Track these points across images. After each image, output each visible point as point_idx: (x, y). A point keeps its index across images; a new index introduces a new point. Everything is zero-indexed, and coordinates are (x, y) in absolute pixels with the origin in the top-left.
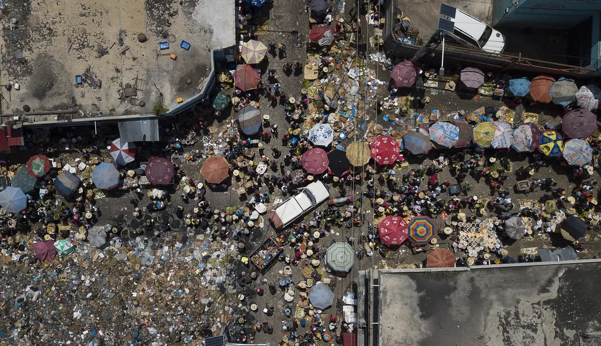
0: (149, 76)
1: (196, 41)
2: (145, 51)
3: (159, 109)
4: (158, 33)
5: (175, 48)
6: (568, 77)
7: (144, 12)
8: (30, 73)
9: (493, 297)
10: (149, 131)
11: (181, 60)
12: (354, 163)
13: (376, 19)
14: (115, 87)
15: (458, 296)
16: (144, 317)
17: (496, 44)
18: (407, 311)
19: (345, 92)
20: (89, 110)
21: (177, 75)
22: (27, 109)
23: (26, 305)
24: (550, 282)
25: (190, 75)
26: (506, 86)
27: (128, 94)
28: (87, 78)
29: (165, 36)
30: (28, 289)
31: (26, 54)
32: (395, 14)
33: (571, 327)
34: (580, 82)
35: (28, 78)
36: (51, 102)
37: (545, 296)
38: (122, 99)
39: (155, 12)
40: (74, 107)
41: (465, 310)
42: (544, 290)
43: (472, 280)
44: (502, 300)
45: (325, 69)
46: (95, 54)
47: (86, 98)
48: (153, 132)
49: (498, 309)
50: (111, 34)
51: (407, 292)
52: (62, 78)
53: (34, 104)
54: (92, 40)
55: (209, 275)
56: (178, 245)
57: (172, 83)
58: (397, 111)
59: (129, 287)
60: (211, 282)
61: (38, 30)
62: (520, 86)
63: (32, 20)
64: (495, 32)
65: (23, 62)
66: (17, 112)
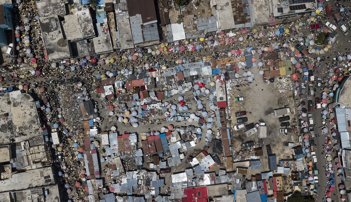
0: (28, 104)
1: (21, 97)
2: (24, 105)
3: (33, 101)
4: (20, 104)
5: (22, 101)
6: (14, 32)
7: (17, 107)
8: (31, 125)
9: (49, 42)
10: (38, 103)
11: (24, 99)
12: (37, 66)
13: (11, 66)
14: (31, 110)
15: (50, 47)
16: (71, 98)
17: (11, 45)
18: (53, 55)
19: (25, 70)
20: (36, 113)
21: (27, 99)
22: (37, 124)
23: (74, 120)
24: (45, 34)
25: (26, 97)
26: (18, 42)
27: (32, 107)
28: (30, 114)
29: (21, 103)
30: (71, 120)
31: (28, 126)
32: (9, 64)
33: (51, 30)
34: (15, 29)
35: (32, 125)
36: (36, 120)
37: (47, 34)
38: (33, 108)
39: (17, 105)
40: (36, 116)
41: (52, 46)
42: (46, 35)
43: (47, 46)
44: (49, 41)
45: (22, 74)
46: (26, 114)
47: (34, 114)
48: (38, 102)
49: (51, 41)
50: (22, 112)
51: (51, 55)
52: (31, 119)
53: (36, 123)
54: (24, 115)
55: (62, 88)
56: (59, 95)
57: (28, 100)
58: (27, 60)
59: (67, 102)
60: (63, 88)
61: (24, 125)
62: (18, 40)
63: (22, 126)
64: (9, 45)
65: (29, 126)
66: (38, 125)
